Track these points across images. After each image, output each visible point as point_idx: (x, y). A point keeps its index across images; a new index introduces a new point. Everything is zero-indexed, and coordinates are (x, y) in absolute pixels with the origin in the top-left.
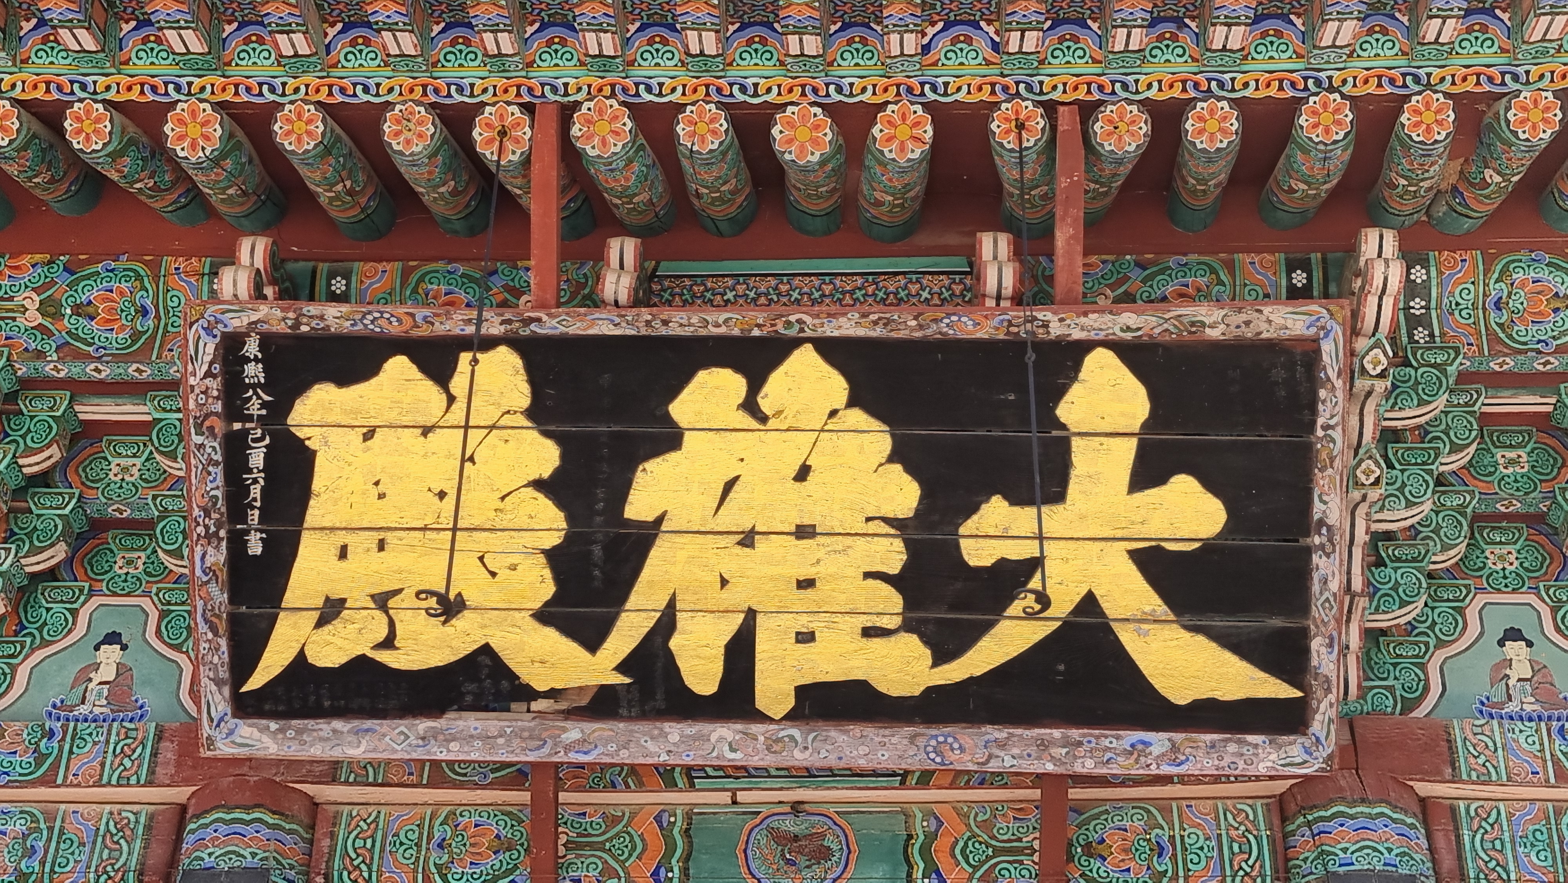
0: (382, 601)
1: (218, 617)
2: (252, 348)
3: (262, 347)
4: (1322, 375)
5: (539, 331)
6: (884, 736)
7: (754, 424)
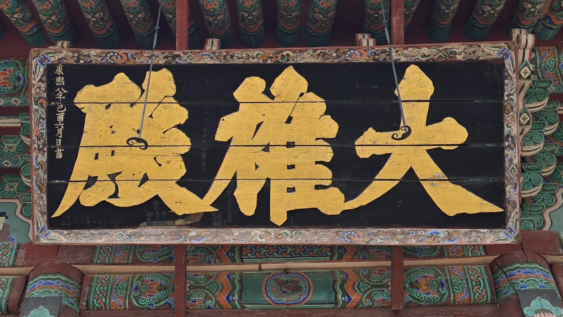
0: (113, 177)
1: (43, 184)
2: (59, 70)
3: (63, 70)
4: (506, 74)
5: (179, 62)
6: (324, 232)
7: (269, 100)
